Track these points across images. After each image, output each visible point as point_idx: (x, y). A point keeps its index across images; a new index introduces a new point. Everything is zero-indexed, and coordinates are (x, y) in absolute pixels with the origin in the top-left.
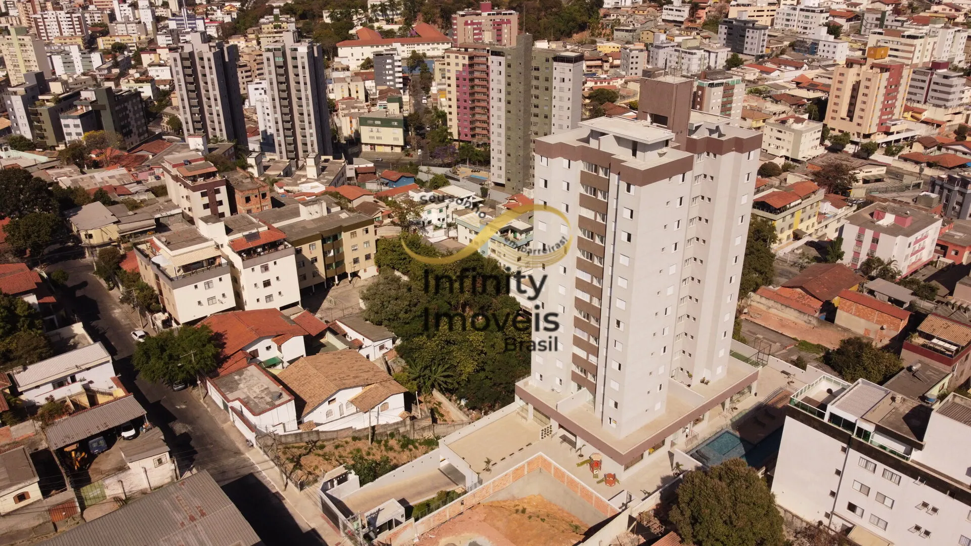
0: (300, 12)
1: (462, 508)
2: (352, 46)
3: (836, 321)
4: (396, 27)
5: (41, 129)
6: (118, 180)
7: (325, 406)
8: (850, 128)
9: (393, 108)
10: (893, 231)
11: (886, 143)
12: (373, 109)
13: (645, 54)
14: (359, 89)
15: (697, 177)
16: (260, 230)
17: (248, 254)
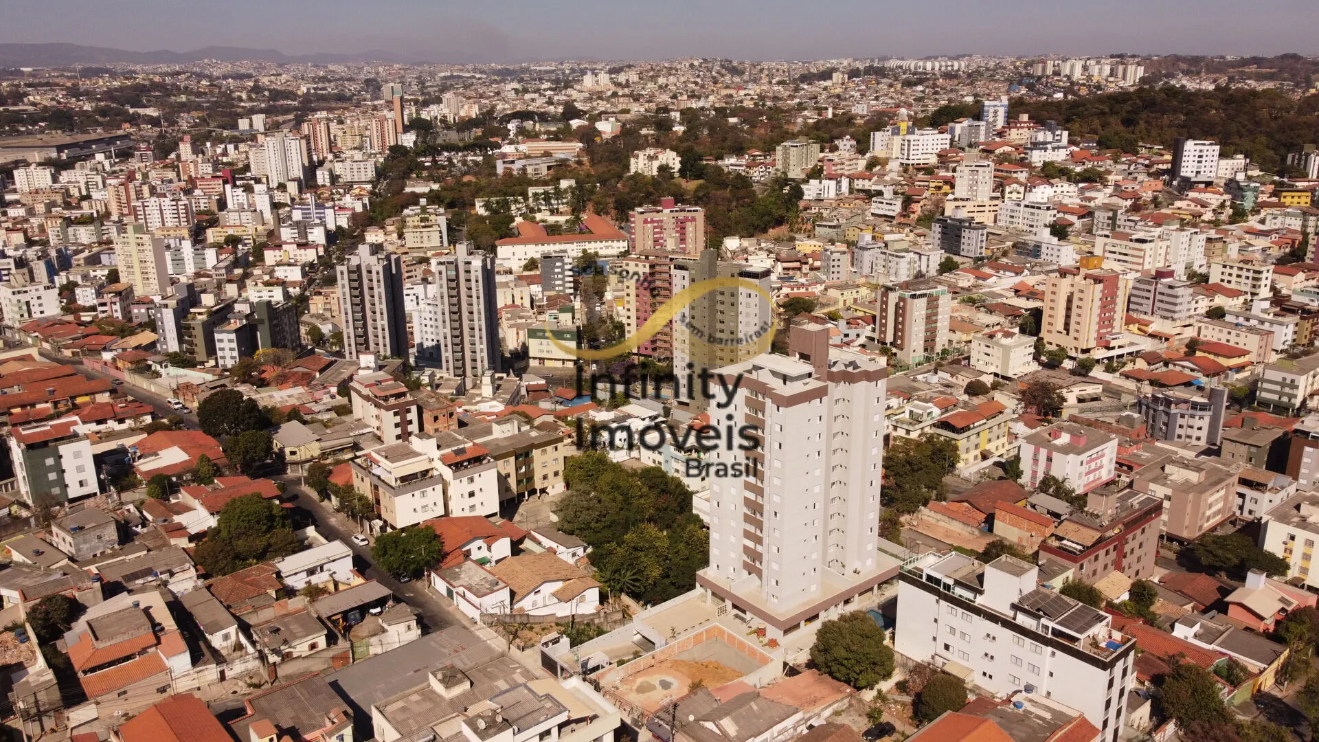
0: (448, 200)
1: (653, 662)
2: (513, 244)
3: (995, 531)
4: (562, 219)
5: (191, 343)
6: (298, 399)
7: (532, 597)
8: (1067, 342)
9: (566, 318)
10: (1065, 450)
11: (1108, 358)
12: (541, 318)
13: (848, 256)
14: (523, 294)
15: (837, 401)
16: (467, 445)
17: (457, 467)
